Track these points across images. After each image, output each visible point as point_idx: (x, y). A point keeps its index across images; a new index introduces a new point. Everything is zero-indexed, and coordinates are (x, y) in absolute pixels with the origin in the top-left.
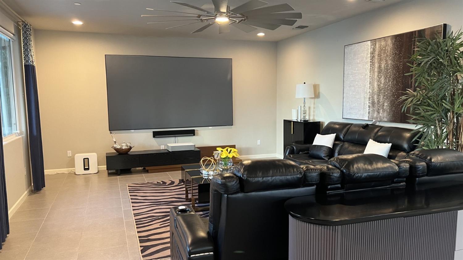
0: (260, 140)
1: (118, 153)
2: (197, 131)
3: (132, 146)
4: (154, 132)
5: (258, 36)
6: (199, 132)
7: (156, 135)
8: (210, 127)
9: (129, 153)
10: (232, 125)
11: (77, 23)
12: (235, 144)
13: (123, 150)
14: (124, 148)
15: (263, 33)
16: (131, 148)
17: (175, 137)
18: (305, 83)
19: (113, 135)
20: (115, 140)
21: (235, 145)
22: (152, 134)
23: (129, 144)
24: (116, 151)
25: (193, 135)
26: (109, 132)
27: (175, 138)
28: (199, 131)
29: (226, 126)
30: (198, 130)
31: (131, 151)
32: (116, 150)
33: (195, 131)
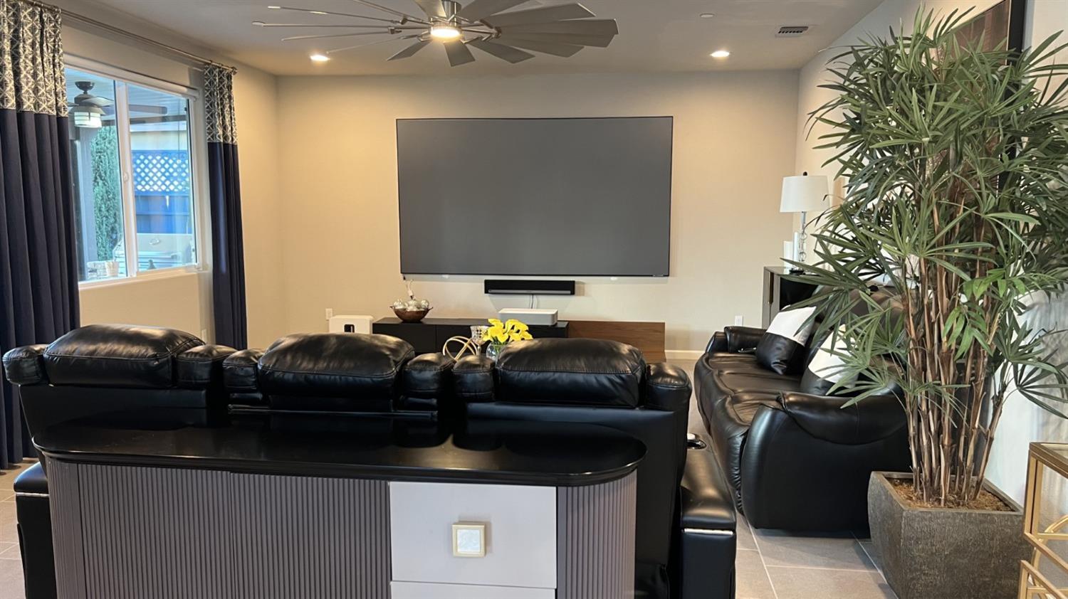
0: (741, 317)
1: (401, 321)
2: (582, 286)
3: (430, 307)
4: (487, 282)
5: (712, 59)
6: (587, 288)
7: (490, 287)
8: (613, 278)
9: (422, 320)
10: (668, 276)
11: (319, 58)
12: (663, 321)
13: (407, 314)
14: (409, 309)
15: (727, 51)
16: (427, 310)
17: (533, 294)
18: (805, 174)
19: (409, 283)
20: (411, 294)
21: (664, 324)
22: (483, 284)
23: (423, 303)
24: (397, 314)
25: (569, 292)
26: (401, 276)
27: (531, 296)
28: (586, 286)
29: (652, 276)
30: (583, 283)
31: (426, 317)
32: (397, 312)
33: (576, 286)
